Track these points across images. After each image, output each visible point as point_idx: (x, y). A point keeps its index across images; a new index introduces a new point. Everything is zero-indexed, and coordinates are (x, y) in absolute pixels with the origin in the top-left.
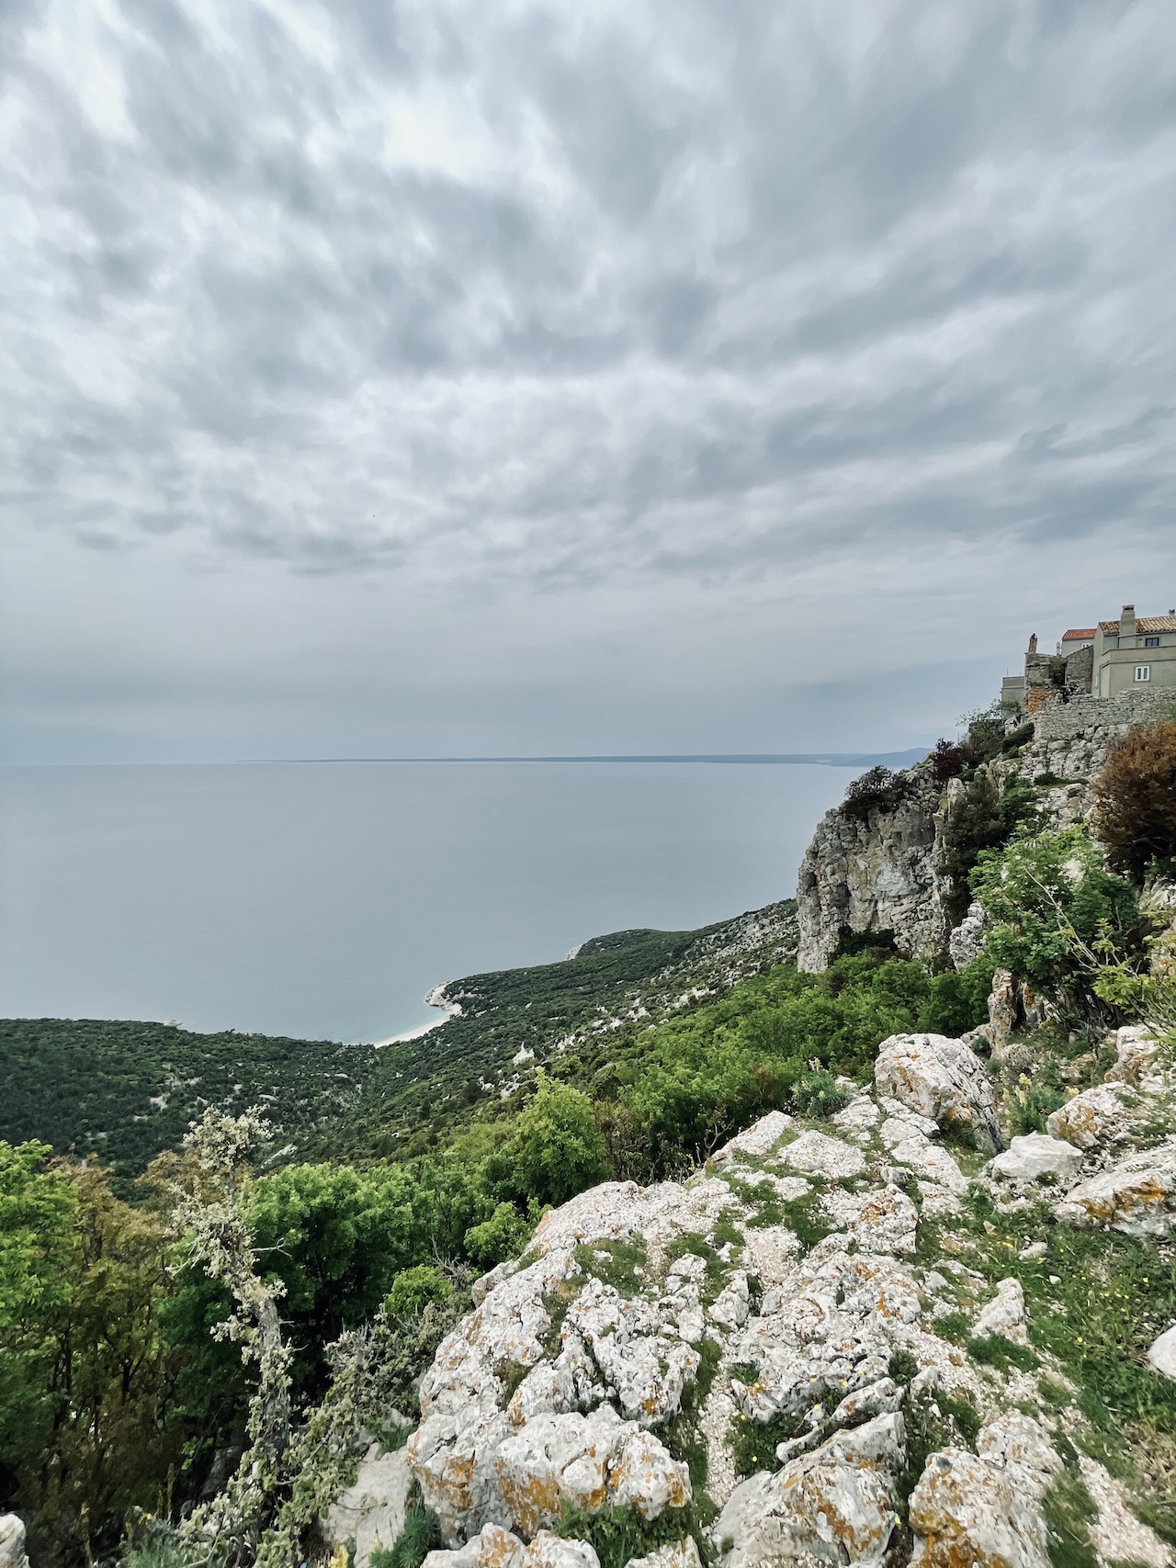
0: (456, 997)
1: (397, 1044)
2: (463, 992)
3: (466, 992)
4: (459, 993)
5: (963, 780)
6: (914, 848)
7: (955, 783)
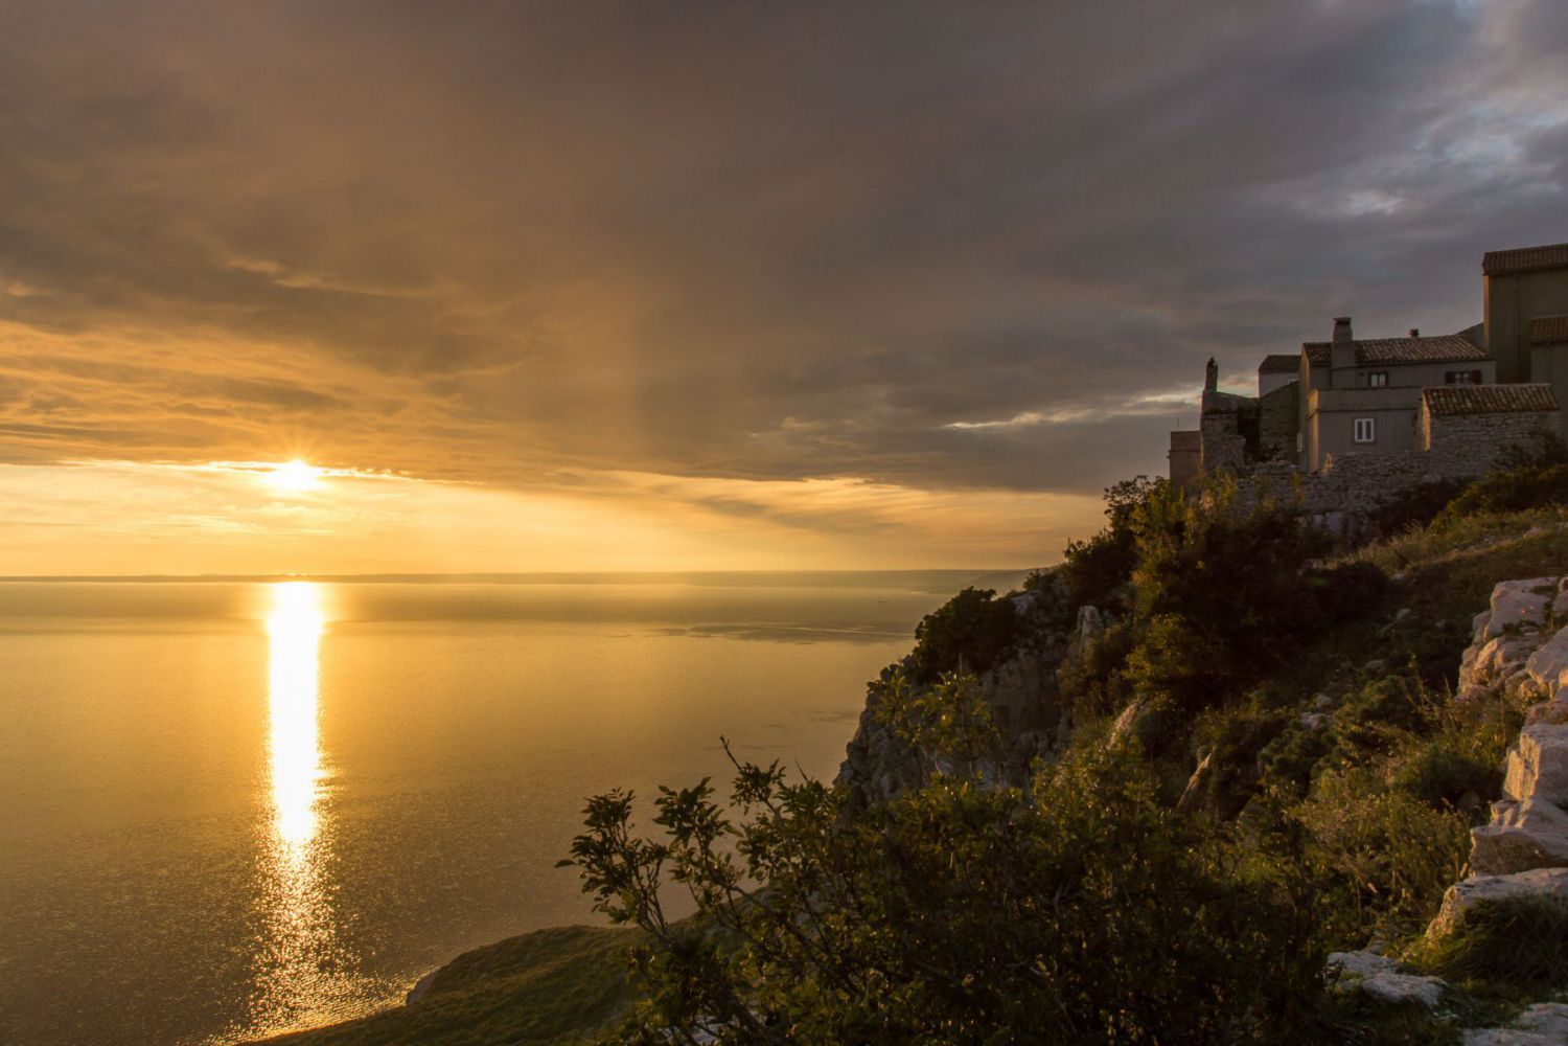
5: (1101, 609)
6: (1031, 735)
7: (1087, 614)
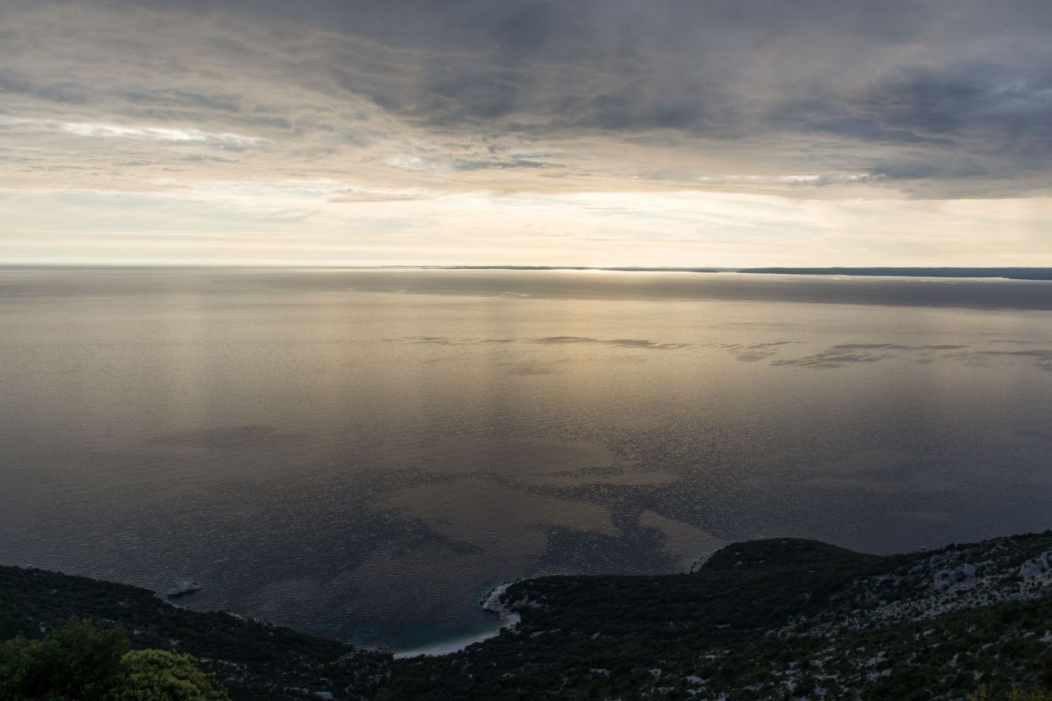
0: (516, 604)
1: (421, 658)
2: (526, 599)
3: (531, 599)
4: (521, 599)
